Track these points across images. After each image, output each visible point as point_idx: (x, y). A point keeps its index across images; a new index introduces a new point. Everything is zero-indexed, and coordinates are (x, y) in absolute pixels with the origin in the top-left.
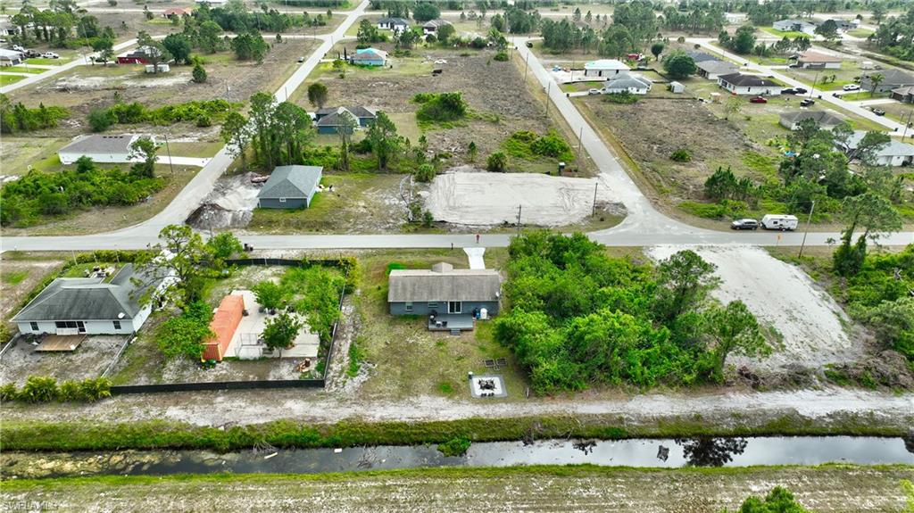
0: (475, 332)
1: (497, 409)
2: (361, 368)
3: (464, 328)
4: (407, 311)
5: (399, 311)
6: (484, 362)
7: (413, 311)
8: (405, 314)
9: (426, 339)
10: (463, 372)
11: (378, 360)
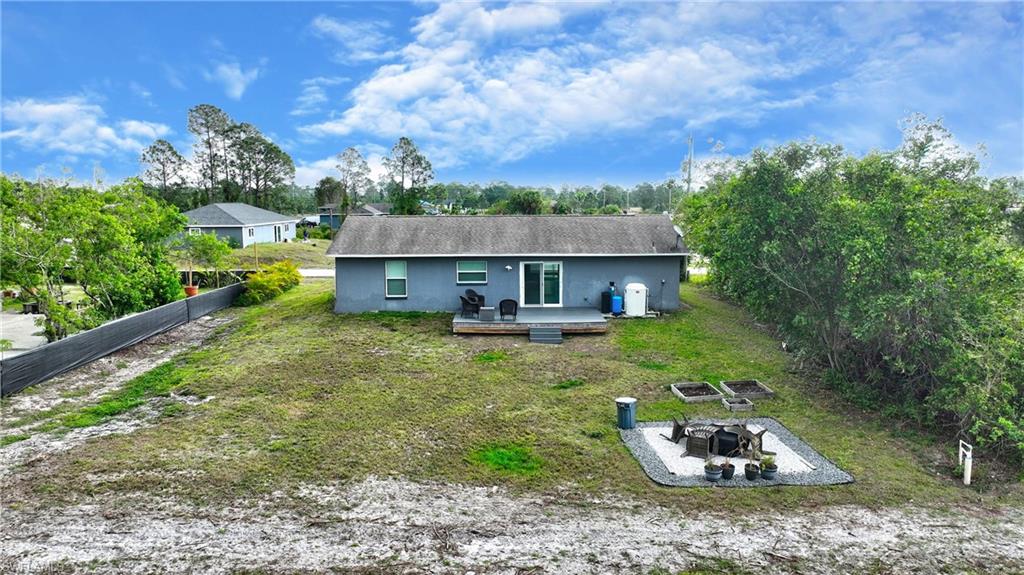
0: (612, 339)
1: (835, 534)
2: (142, 408)
3: (576, 327)
4: (387, 299)
5: (363, 298)
6: (669, 389)
7: (406, 298)
8: (382, 309)
9: (440, 350)
10: (589, 413)
11: (227, 388)
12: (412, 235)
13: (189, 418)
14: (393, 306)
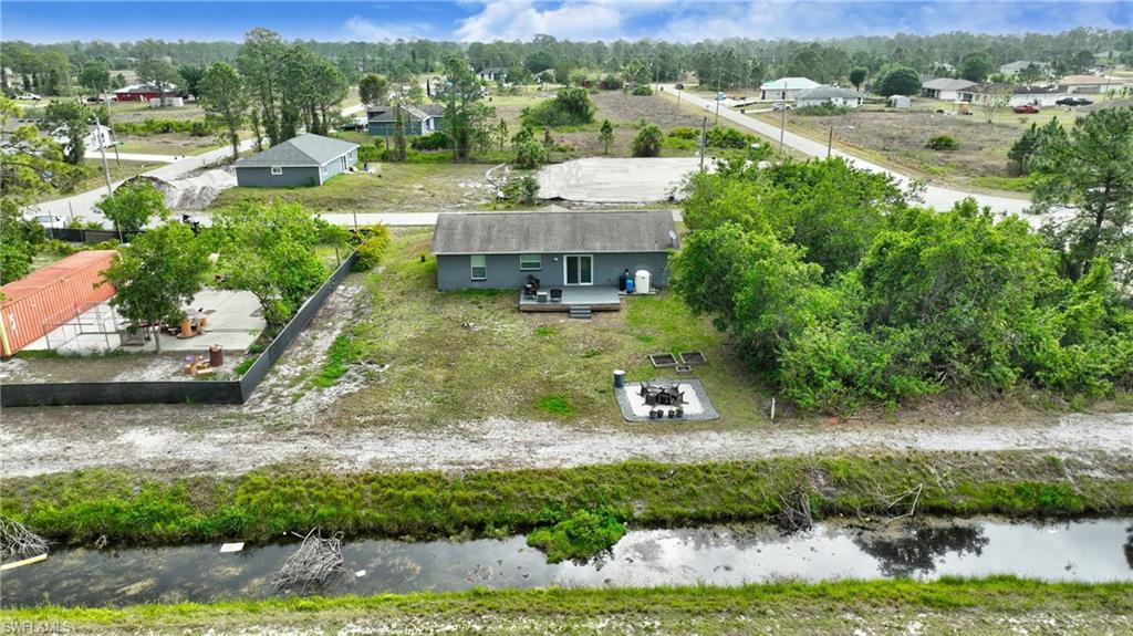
0: (623, 314)
1: (696, 444)
2: (350, 373)
3: (601, 306)
4: (473, 280)
5: (456, 280)
6: (649, 358)
7: (486, 280)
8: (470, 287)
9: (513, 325)
10: (599, 377)
11: (393, 358)
13: (383, 381)
14: (476, 285)
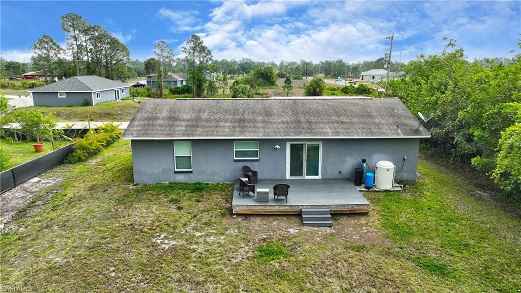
3: (342, 208)
4: (176, 172)
5: (155, 172)
7: (191, 172)
8: (172, 180)
12: (196, 118)
14: (181, 178)
